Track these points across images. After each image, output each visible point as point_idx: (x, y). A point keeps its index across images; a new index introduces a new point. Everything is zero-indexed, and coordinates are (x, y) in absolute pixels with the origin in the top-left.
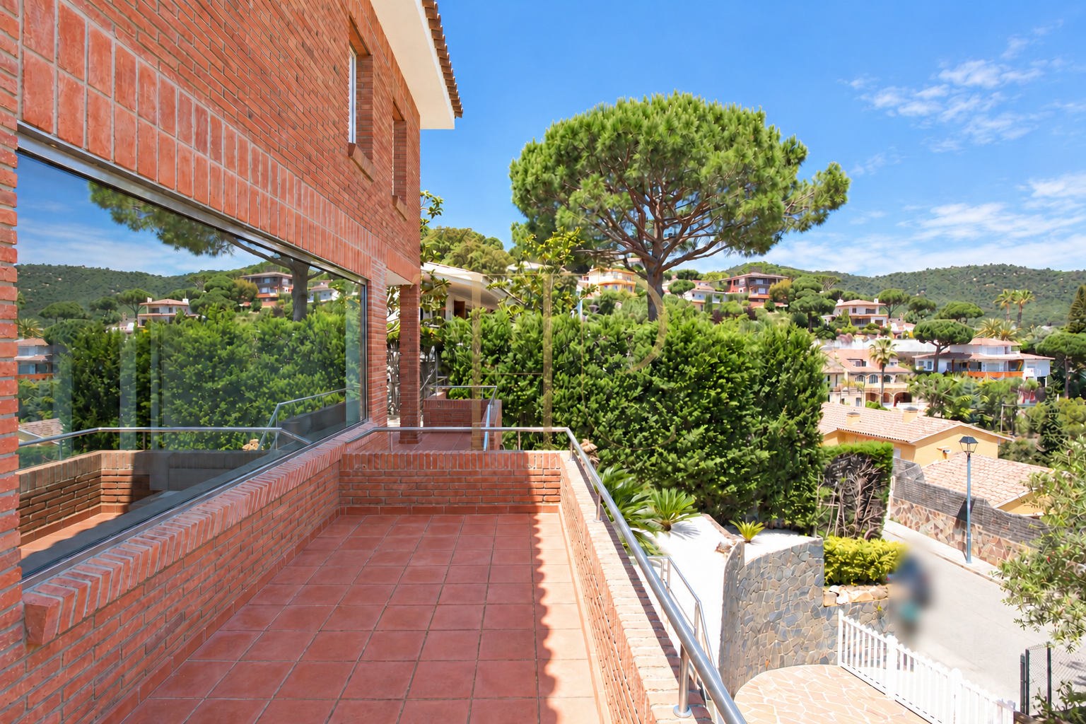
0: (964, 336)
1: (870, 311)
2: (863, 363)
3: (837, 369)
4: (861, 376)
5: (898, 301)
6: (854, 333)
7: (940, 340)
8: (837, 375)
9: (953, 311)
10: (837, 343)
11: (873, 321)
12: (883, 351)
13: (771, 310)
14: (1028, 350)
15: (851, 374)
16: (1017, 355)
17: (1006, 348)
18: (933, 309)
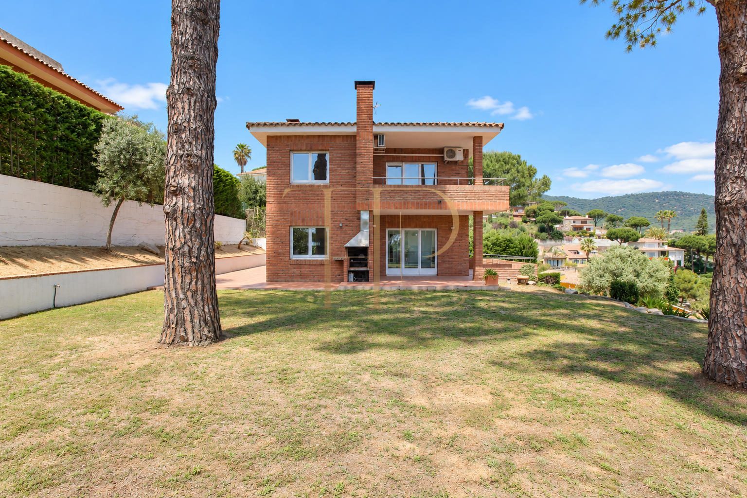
0: (635, 237)
1: (584, 222)
2: (578, 253)
3: (563, 256)
4: (576, 260)
5: (600, 216)
6: (573, 236)
7: (622, 238)
8: (562, 259)
9: (633, 222)
10: (564, 242)
11: (585, 229)
12: (588, 246)
13: (525, 222)
14: (672, 245)
15: (570, 259)
16: (666, 248)
17: (659, 244)
18: (621, 220)
